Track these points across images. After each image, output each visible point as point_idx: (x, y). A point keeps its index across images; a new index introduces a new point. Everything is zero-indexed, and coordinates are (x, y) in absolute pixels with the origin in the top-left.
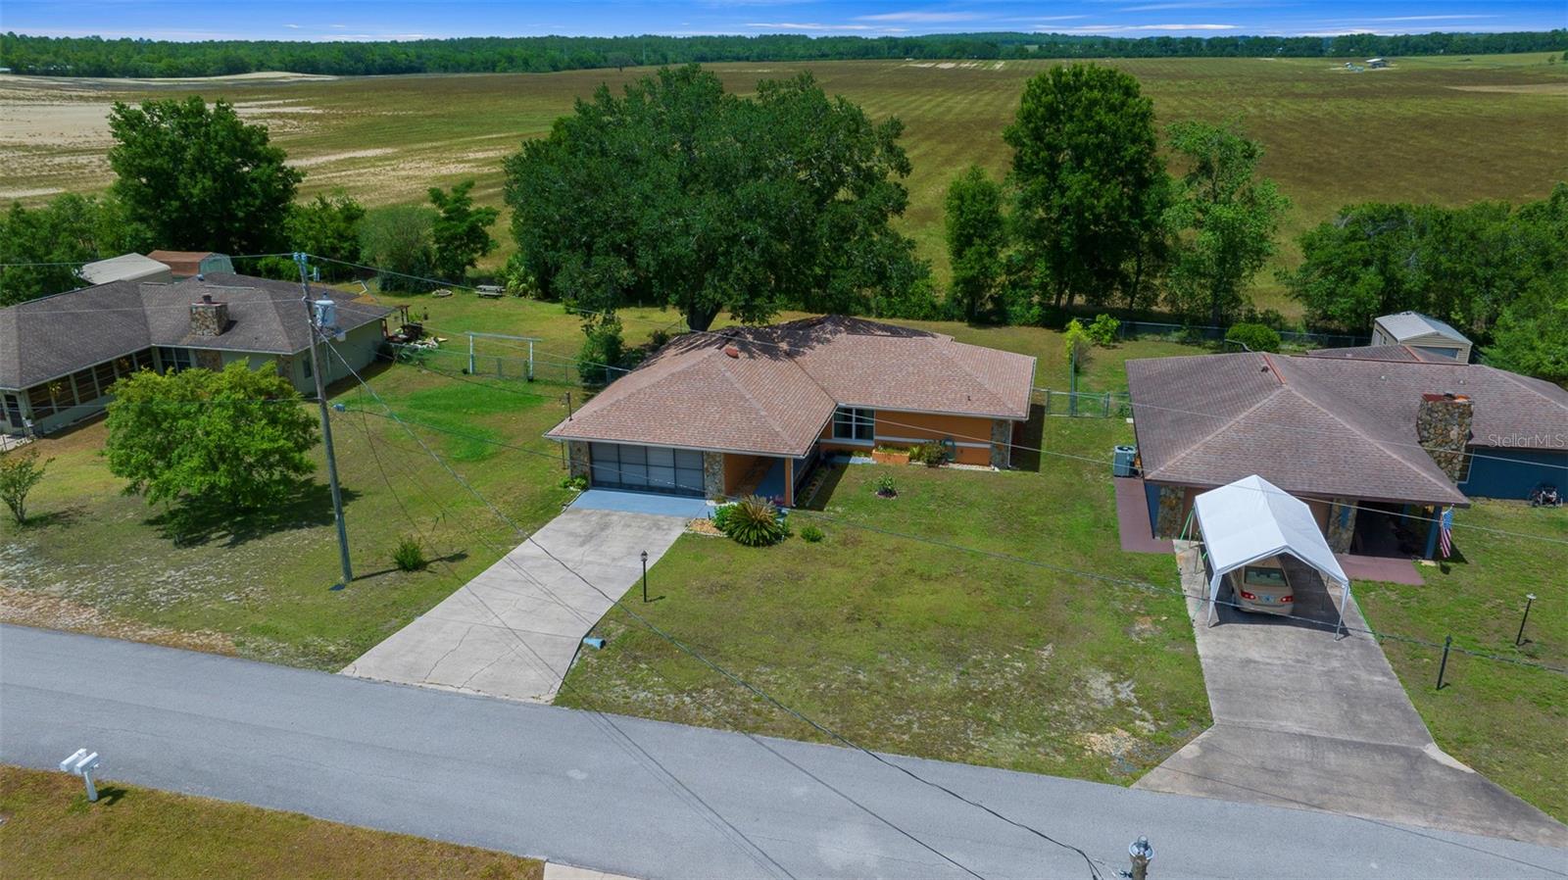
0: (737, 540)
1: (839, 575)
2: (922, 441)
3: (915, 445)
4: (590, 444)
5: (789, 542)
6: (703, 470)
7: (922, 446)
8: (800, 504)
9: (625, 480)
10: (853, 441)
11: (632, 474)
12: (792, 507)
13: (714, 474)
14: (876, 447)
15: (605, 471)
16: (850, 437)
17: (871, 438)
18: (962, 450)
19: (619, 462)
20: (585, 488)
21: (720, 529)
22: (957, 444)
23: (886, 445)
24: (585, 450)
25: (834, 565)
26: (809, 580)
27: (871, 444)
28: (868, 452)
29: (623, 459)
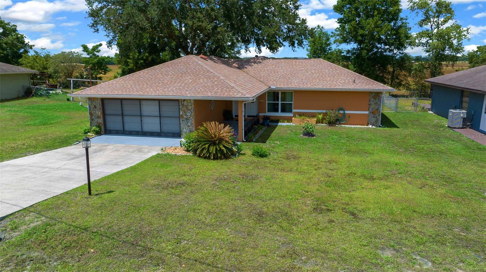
0: (199, 156)
1: (291, 177)
2: (324, 111)
3: (320, 114)
4: (103, 100)
5: (241, 157)
6: (179, 117)
7: (325, 114)
8: (248, 139)
9: (128, 128)
10: (280, 114)
11: (132, 123)
12: (243, 141)
13: (187, 119)
14: (294, 116)
15: (114, 123)
16: (277, 111)
17: (290, 111)
18: (350, 116)
19: (123, 115)
20: (98, 133)
21: (188, 151)
22: (347, 112)
23: (300, 115)
24: (99, 104)
25: (283, 170)
26: (263, 180)
27: (291, 115)
28: (289, 120)
29: (125, 113)
